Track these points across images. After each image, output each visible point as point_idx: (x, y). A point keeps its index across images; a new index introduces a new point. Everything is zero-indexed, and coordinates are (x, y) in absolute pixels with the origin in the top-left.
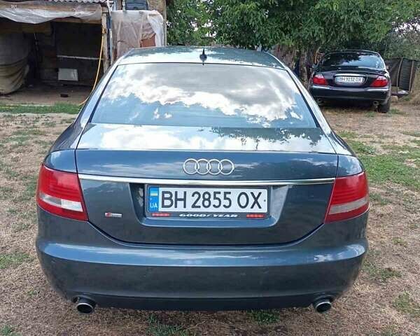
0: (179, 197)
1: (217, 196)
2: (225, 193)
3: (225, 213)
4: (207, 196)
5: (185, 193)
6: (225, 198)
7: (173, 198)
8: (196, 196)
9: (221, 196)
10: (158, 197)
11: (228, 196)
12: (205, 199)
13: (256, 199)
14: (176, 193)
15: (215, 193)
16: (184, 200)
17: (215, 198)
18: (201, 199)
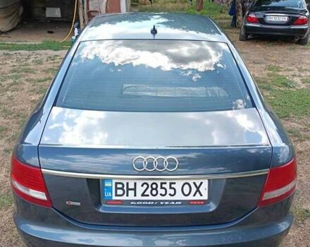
0: (130, 187)
1: (164, 186)
2: (171, 184)
3: (171, 201)
4: (154, 186)
5: (135, 184)
6: (171, 188)
7: (125, 188)
8: (145, 186)
9: (167, 186)
10: (112, 187)
11: (173, 186)
12: (153, 189)
13: (198, 188)
14: (127, 184)
15: (162, 184)
16: (135, 189)
17: (162, 188)
18: (150, 189)
